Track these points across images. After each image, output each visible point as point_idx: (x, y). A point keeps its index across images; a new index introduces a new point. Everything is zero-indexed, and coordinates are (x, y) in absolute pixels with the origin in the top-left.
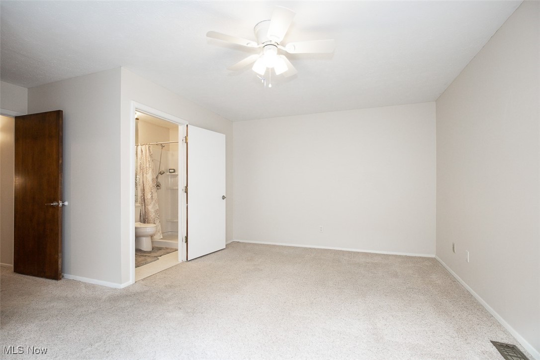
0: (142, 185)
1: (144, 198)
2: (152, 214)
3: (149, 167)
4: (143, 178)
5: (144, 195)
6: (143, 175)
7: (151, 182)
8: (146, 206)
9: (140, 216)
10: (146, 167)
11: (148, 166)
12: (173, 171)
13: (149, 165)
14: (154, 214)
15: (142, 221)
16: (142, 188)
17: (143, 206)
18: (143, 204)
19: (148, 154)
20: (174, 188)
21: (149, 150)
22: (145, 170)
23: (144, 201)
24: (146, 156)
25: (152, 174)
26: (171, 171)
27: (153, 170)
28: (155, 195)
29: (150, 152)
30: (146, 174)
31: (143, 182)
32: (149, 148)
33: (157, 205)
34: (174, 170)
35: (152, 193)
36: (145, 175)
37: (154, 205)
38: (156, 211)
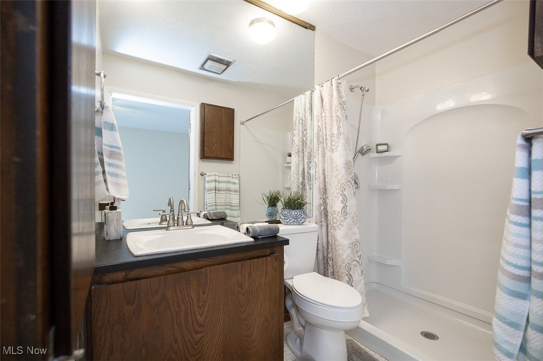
0: (322, 178)
1: (325, 209)
2: (343, 253)
3: (339, 134)
4: (324, 163)
5: (325, 203)
6: (324, 155)
7: (343, 171)
8: (331, 231)
9: (318, 250)
10: (332, 135)
11: (335, 131)
12: (384, 148)
13: (339, 128)
14: (349, 251)
15: (322, 271)
16: (322, 186)
17: (324, 229)
18: (324, 224)
19: (335, 102)
20: (389, 187)
21: (339, 91)
22: (329, 141)
23: (326, 216)
24: (331, 107)
25: (345, 149)
26: (381, 148)
27: (347, 140)
28: (352, 203)
29: (340, 97)
30: (332, 151)
31: (324, 170)
32: (338, 87)
33: (356, 230)
34: (387, 144)
35: (345, 201)
36: (328, 154)
37: (350, 229)
38: (355, 245)
